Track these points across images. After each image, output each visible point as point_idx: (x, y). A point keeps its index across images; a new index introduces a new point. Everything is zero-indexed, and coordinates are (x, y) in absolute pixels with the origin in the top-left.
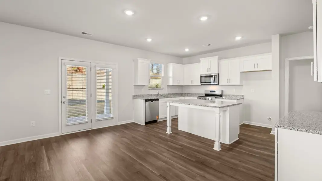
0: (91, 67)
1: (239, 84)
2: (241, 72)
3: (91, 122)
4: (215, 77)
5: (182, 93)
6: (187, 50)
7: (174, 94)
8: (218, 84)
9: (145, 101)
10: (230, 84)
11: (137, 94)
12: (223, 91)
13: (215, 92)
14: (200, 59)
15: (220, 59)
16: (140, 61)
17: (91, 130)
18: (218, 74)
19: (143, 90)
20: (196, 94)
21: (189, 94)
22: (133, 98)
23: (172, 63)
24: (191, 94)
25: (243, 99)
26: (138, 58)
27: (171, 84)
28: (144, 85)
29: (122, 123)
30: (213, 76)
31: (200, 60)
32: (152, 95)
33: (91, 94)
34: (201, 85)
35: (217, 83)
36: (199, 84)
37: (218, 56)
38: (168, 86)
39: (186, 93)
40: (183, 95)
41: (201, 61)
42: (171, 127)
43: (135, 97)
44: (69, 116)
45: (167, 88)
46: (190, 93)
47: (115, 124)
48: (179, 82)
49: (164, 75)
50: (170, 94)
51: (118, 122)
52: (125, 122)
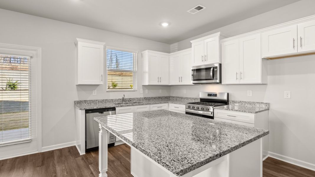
1: (259, 82)
2: (264, 59)
4: (215, 70)
5: (170, 97)
7: (155, 98)
8: (221, 82)
9: (86, 113)
10: (242, 82)
12: (229, 94)
13: (216, 95)
14: (191, 42)
15: (223, 37)
16: (82, 44)
18: (220, 65)
21: (178, 99)
22: (75, 106)
23: (147, 51)
24: (181, 98)
25: (268, 109)
26: (79, 40)
27: (147, 83)
29: (50, 148)
30: (212, 69)
31: (191, 44)
35: (218, 81)
36: (191, 82)
37: (219, 33)
39: (173, 97)
41: (193, 45)
45: (142, 89)
46: (180, 96)
48: (159, 79)
49: (136, 69)
50: (147, 98)
51: (42, 146)
52: (56, 147)
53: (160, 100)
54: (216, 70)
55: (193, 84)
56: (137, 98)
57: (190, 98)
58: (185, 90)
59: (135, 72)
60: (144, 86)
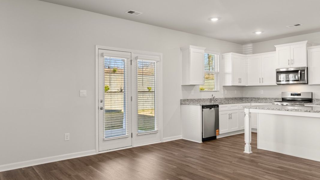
0: (132, 59)
3: (132, 137)
5: (243, 98)
6: (258, 33)
7: (232, 99)
8: (308, 83)
9: (202, 108)
11: (186, 98)
12: (313, 93)
13: (299, 95)
14: (275, 46)
15: (310, 45)
16: (192, 49)
17: (132, 148)
18: (307, 68)
19: (193, 91)
20: (267, 98)
22: (181, 104)
23: (231, 53)
24: (259, 99)
26: (191, 46)
27: (230, 84)
28: (194, 85)
30: (299, 72)
31: (275, 48)
32: (204, 99)
33: (131, 97)
34: (277, 85)
36: (274, 83)
37: (306, 42)
38: (224, 86)
39: (247, 98)
40: (243, 100)
41: (277, 49)
42: (251, 144)
43: (184, 102)
44: (108, 128)
45: (223, 90)
46: (256, 97)
47: (161, 141)
48: (240, 80)
49: (218, 70)
50: (227, 98)
51: (163, 138)
52: (171, 139)
53: (236, 100)
54: (304, 72)
55: (278, 84)
56: (220, 98)
57: (269, 98)
58: (263, 91)
59: (217, 73)
60: (225, 87)
